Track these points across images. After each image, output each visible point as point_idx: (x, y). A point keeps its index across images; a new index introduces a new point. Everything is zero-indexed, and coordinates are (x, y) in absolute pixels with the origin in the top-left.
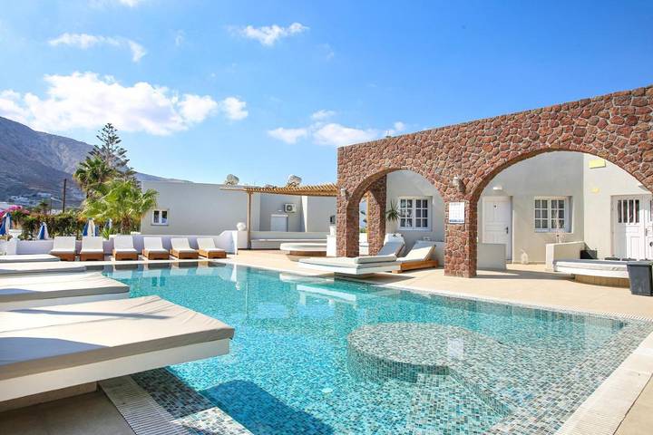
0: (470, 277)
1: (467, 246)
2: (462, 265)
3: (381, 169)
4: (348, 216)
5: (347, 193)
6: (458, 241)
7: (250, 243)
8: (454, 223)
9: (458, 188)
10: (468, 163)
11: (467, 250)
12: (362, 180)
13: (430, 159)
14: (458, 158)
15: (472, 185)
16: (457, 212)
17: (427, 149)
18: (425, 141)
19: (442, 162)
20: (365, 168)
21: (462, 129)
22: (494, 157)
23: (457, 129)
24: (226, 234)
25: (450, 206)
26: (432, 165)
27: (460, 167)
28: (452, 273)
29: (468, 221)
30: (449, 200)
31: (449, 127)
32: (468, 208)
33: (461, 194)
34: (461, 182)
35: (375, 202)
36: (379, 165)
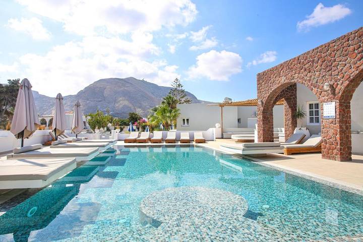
0: (342, 161)
1: (338, 136)
2: (335, 151)
3: (280, 85)
4: (264, 117)
5: (262, 102)
6: (331, 132)
7: (222, 135)
8: (328, 118)
9: (329, 91)
10: (337, 71)
11: (338, 140)
12: (269, 93)
13: (309, 72)
14: (329, 68)
15: (340, 88)
16: (329, 110)
17: (306, 66)
18: (305, 60)
19: (317, 73)
20: (271, 85)
21: (331, 45)
22: (358, 62)
23: (328, 46)
24: (211, 130)
25: (324, 105)
26: (311, 76)
27: (331, 75)
28: (327, 157)
29: (338, 117)
30: (324, 101)
31: (322, 46)
32: (338, 106)
33: (331, 96)
34: (331, 86)
35: (288, 107)
36: (278, 82)
